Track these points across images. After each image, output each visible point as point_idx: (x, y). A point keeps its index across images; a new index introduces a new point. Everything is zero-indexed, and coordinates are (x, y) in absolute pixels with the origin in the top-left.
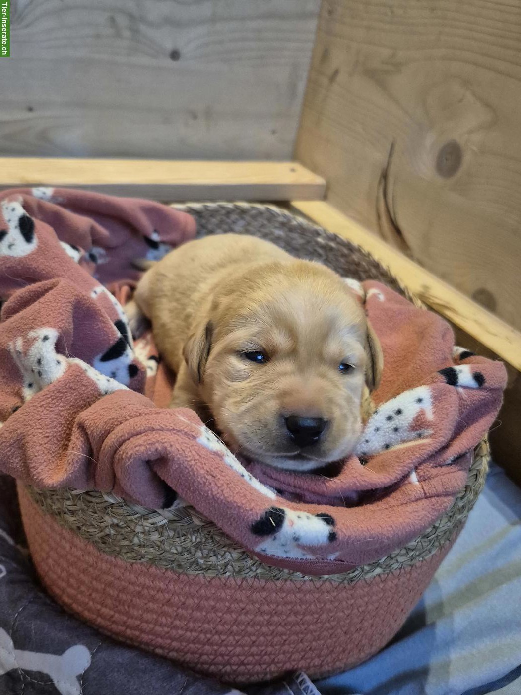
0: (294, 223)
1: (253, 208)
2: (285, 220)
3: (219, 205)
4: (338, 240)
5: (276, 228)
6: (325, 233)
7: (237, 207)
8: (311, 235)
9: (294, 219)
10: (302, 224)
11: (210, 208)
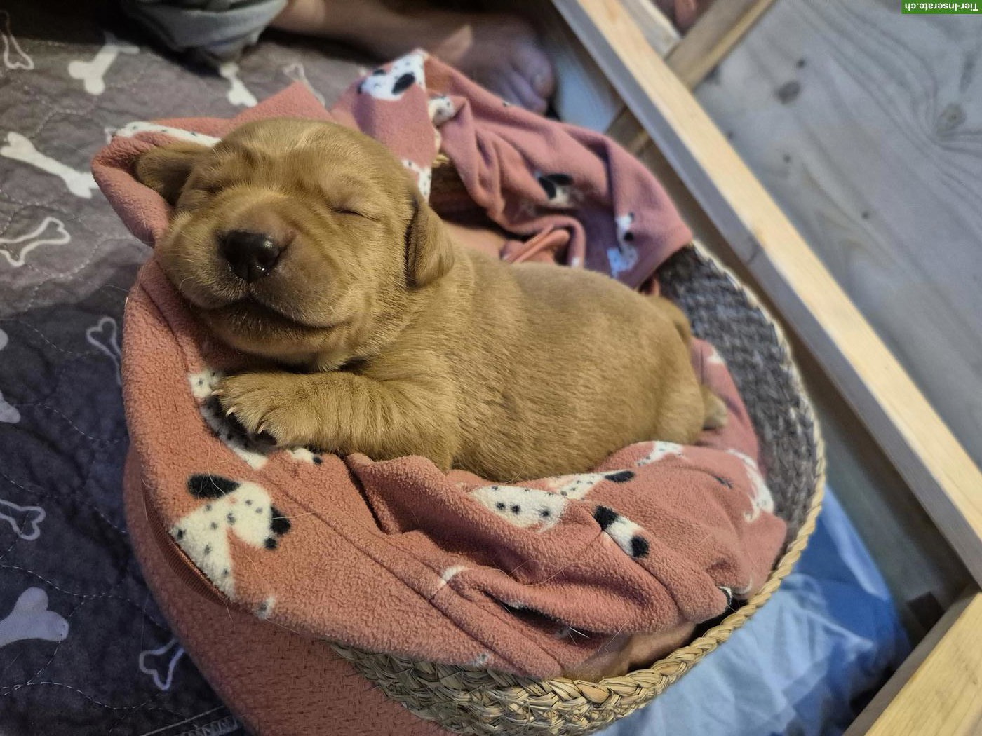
0: (784, 368)
1: (758, 310)
2: (778, 356)
3: (725, 274)
4: (809, 431)
5: (761, 353)
6: (805, 412)
7: (741, 293)
8: (788, 398)
9: (789, 364)
10: (792, 377)
11: (712, 267)
